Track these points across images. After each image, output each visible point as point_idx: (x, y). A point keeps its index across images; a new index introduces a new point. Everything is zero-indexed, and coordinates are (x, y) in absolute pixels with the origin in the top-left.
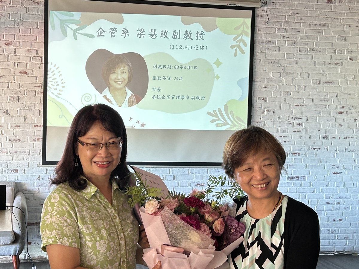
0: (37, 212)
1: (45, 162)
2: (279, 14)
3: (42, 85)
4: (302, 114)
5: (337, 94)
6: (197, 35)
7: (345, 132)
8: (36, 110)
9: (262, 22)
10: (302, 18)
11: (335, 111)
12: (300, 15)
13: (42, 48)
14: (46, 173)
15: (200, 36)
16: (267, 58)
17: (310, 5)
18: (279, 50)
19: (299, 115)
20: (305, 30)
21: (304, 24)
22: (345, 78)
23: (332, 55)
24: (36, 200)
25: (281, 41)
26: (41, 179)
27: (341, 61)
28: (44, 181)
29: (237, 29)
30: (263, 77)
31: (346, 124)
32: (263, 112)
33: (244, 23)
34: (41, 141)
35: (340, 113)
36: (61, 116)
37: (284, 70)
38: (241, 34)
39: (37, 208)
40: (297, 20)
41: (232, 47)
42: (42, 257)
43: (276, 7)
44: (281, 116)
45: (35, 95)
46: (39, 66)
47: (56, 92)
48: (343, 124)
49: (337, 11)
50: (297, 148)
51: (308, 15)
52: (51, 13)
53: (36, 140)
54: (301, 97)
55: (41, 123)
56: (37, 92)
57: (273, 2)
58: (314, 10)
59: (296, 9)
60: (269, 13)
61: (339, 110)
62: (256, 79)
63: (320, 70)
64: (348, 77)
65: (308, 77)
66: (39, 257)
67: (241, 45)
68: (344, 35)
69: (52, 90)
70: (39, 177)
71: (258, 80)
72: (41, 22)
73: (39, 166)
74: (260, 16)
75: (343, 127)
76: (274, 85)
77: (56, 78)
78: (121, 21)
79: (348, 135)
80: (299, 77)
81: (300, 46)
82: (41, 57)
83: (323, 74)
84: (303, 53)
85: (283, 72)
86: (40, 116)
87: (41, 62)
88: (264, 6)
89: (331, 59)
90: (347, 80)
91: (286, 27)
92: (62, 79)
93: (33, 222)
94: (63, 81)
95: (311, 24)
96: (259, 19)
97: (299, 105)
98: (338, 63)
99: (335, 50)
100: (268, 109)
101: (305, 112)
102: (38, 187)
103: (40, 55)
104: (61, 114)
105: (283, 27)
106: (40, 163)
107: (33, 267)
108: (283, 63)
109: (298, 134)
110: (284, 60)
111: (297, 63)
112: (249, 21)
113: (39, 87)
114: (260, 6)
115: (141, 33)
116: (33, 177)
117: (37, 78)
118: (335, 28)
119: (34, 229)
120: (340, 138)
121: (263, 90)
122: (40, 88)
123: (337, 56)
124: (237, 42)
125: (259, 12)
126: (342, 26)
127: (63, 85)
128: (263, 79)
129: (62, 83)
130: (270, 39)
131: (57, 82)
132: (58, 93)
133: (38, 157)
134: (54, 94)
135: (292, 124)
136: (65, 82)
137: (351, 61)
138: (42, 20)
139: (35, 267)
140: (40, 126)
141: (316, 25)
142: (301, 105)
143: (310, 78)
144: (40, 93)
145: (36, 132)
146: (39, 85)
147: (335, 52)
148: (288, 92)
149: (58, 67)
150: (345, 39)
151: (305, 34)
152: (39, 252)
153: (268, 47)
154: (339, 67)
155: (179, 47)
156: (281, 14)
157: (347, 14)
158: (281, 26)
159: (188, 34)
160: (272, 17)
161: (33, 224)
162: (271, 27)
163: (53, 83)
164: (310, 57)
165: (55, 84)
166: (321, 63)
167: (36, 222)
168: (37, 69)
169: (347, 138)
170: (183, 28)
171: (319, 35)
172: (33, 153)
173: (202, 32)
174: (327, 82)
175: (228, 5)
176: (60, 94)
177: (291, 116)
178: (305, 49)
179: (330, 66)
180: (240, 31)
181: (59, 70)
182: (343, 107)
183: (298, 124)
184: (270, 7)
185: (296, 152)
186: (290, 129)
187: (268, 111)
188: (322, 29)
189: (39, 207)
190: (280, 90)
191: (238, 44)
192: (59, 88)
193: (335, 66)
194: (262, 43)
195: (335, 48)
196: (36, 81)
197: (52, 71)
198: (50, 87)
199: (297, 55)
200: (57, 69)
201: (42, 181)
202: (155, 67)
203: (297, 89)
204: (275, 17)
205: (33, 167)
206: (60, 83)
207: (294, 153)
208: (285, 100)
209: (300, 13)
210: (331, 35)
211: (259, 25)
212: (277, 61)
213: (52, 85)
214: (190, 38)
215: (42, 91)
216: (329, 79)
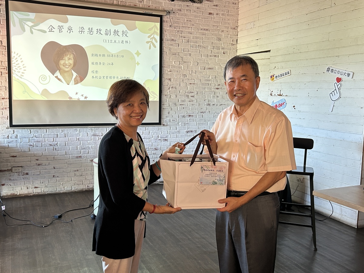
0: (7, 162)
1: (12, 126)
2: (178, 21)
3: (7, 67)
4: (194, 90)
5: (216, 76)
6: (122, 33)
7: (220, 101)
8: (2, 86)
9: (167, 26)
10: (193, 24)
11: (214, 87)
12: (192, 22)
13: (5, 39)
14: (14, 133)
15: (125, 33)
16: (171, 51)
17: (198, 16)
18: (179, 46)
19: (192, 91)
20: (195, 32)
21: (194, 28)
22: (220, 65)
23: (212, 50)
24: (6, 153)
25: (180, 40)
26: (10, 138)
27: (218, 54)
28: (12, 139)
29: (150, 29)
30: (168, 64)
31: (221, 96)
32: (169, 89)
33: (155, 26)
34: (8, 109)
35: (217, 89)
36: (24, 92)
37: (182, 60)
38: (153, 34)
39: (8, 159)
40: (190, 25)
41: (148, 42)
42: (14, 194)
43: (176, 16)
44: (181, 91)
45: (2, 75)
46: (3, 53)
47: (19, 74)
48: (219, 96)
49: (215, 20)
50: (191, 112)
51: (197, 22)
52: (11, 13)
53: (4, 109)
54: (193, 78)
55: (7, 96)
56: (3, 73)
57: (174, 12)
58: (201, 19)
59: (189, 17)
60: (171, 20)
61: (217, 87)
62: (164, 66)
63: (205, 60)
64: (222, 65)
65: (198, 65)
66: (11, 194)
67: (154, 41)
68: (219, 37)
69: (17, 73)
70: (8, 136)
71: (165, 66)
72: (3, 19)
73: (8, 128)
74: (165, 22)
75: (219, 98)
76: (176, 70)
77: (19, 64)
78: (66, 21)
79: (222, 103)
80: (192, 65)
81: (192, 44)
82: (5, 46)
83: (207, 63)
84: (194, 48)
85: (181, 61)
86: (6, 91)
87: (5, 50)
88: (168, 15)
89: (211, 53)
90: (221, 67)
91: (183, 30)
92: (24, 64)
93: (6, 169)
94: (24, 66)
95: (199, 28)
96: (165, 24)
97: (192, 83)
98: (216, 56)
99: (214, 47)
100: (172, 86)
101: (196, 88)
102: (8, 144)
103: (4, 44)
104: (24, 90)
105: (181, 30)
106: (8, 126)
107: (2, 207)
108: (181, 55)
109: (191, 103)
110: (182, 53)
111: (190, 55)
112: (158, 25)
113: (4, 69)
114: (165, 15)
115: (82, 31)
116: (3, 136)
117: (3, 62)
118: (214, 32)
119: (7, 174)
120: (217, 105)
121: (169, 73)
122: (6, 70)
123: (216, 51)
124: (151, 39)
125: (165, 19)
126: (218, 30)
127: (25, 69)
128: (169, 66)
129: (24, 67)
130: (173, 38)
131: (20, 67)
132: (21, 75)
133: (6, 122)
134: (18, 76)
135: (188, 96)
136: (26, 67)
137: (224, 54)
138: (4, 18)
139: (4, 206)
140: (7, 98)
141: (202, 29)
142: (193, 84)
143: (199, 65)
144: (5, 74)
145: (4, 103)
146: (4, 68)
147: (214, 48)
148: (185, 75)
149: (20, 55)
150: (220, 40)
151: (195, 35)
152: (11, 190)
153: (172, 44)
154: (216, 58)
155: (110, 42)
156: (179, 21)
157: (221, 23)
158: (180, 29)
159: (116, 32)
160: (174, 23)
161: (5, 170)
162: (173, 29)
163: (17, 67)
164: (198, 51)
165: (19, 68)
166: (205, 55)
167: (8, 170)
168: (2, 55)
169: (221, 105)
170: (113, 28)
171: (204, 36)
172: (2, 119)
173: (126, 31)
174: (209, 68)
175: (144, 13)
176: (23, 76)
177: (187, 91)
178: (195, 46)
179: (211, 58)
180: (152, 31)
181: (20, 57)
182: (219, 85)
183: (191, 96)
184: (172, 15)
185: (190, 115)
186: (187, 100)
187: (172, 87)
188: (206, 32)
189: (9, 158)
190: (180, 73)
191: (151, 40)
192: (22, 71)
193: (214, 58)
194: (167, 40)
195: (214, 45)
196: (2, 65)
197: (15, 58)
198: (14, 71)
199: (190, 50)
200: (19, 57)
201: (11, 139)
202: (93, 56)
203: (190, 73)
204: (175, 23)
205: (2, 129)
206: (22, 67)
207: (189, 116)
208: (183, 80)
209: (191, 21)
210: (211, 37)
211: (165, 28)
212: (177, 53)
213: (16, 69)
214: (117, 35)
215: (7, 72)
216: (210, 66)
